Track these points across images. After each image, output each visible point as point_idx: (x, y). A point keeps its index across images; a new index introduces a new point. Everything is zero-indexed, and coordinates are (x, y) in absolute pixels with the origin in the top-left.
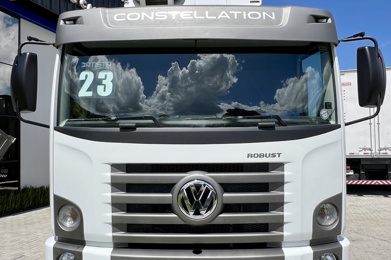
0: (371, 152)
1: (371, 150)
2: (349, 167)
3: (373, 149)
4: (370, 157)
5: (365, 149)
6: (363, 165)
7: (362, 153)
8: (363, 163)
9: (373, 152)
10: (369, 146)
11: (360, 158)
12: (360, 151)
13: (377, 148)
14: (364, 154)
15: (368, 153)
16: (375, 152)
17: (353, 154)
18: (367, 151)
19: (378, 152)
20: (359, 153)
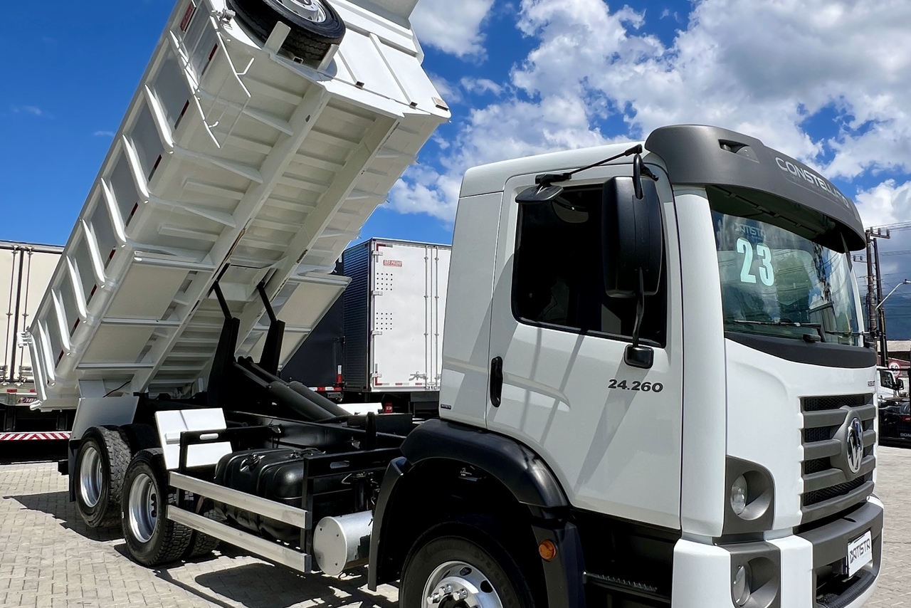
0: (426, 381)
1: (425, 378)
2: (391, 408)
3: (429, 376)
4: (424, 390)
5: (417, 376)
6: (412, 404)
7: (412, 384)
8: (413, 399)
9: (428, 381)
10: (422, 372)
11: (410, 392)
12: (410, 380)
13: (434, 376)
14: (417, 384)
15: (421, 384)
16: (431, 382)
17: (401, 384)
18: (421, 381)
19: (434, 381)
20: (408, 384)
